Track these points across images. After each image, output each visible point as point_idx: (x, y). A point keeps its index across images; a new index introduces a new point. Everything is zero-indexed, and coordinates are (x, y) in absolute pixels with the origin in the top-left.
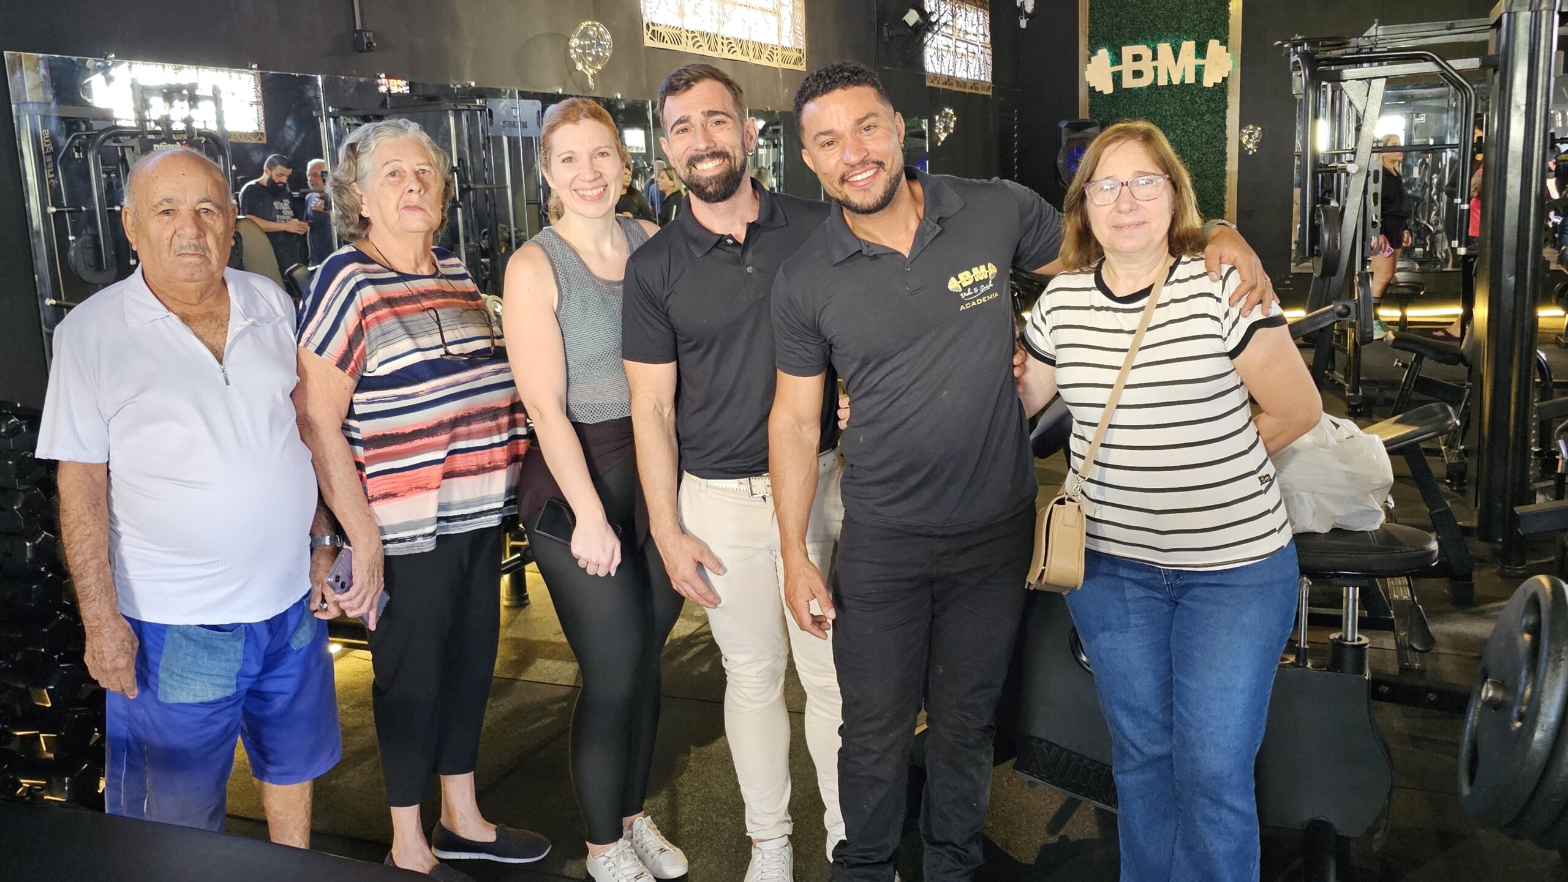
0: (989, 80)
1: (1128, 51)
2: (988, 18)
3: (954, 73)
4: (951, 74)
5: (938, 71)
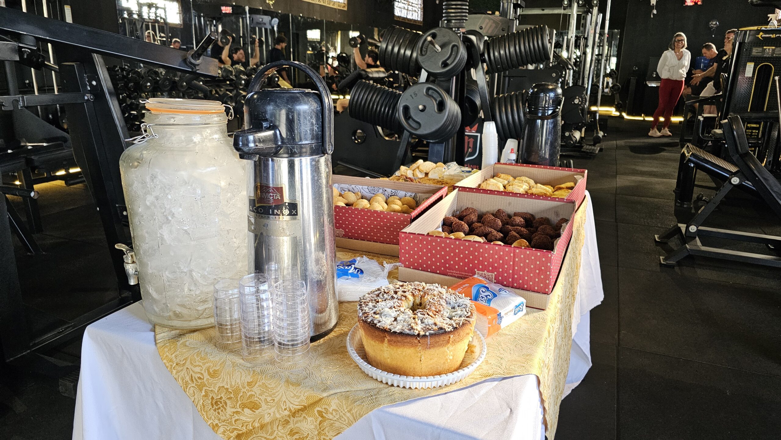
0: (422, 20)
4: (405, 17)
5: (400, 15)
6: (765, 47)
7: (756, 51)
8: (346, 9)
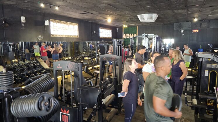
0: (111, 37)
1: (127, 34)
2: (111, 31)
5: (102, 36)
6: (212, 64)
7: (208, 66)
8: (78, 37)
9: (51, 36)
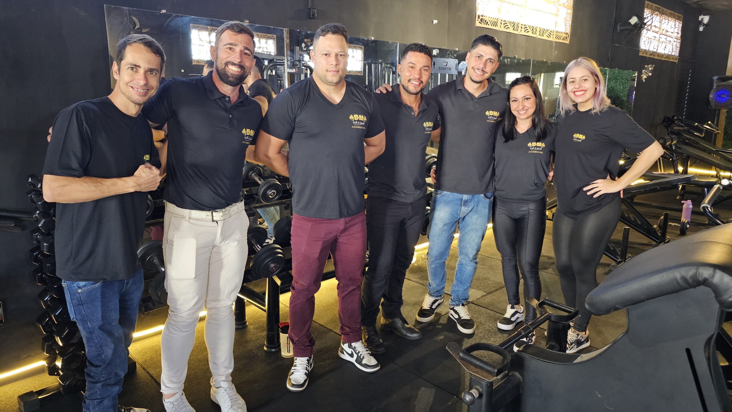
0: (677, 55)
2: (681, 25)
3: (657, 50)
4: (655, 50)
5: (647, 49)
8: (567, 42)
9: (478, 24)
